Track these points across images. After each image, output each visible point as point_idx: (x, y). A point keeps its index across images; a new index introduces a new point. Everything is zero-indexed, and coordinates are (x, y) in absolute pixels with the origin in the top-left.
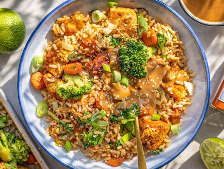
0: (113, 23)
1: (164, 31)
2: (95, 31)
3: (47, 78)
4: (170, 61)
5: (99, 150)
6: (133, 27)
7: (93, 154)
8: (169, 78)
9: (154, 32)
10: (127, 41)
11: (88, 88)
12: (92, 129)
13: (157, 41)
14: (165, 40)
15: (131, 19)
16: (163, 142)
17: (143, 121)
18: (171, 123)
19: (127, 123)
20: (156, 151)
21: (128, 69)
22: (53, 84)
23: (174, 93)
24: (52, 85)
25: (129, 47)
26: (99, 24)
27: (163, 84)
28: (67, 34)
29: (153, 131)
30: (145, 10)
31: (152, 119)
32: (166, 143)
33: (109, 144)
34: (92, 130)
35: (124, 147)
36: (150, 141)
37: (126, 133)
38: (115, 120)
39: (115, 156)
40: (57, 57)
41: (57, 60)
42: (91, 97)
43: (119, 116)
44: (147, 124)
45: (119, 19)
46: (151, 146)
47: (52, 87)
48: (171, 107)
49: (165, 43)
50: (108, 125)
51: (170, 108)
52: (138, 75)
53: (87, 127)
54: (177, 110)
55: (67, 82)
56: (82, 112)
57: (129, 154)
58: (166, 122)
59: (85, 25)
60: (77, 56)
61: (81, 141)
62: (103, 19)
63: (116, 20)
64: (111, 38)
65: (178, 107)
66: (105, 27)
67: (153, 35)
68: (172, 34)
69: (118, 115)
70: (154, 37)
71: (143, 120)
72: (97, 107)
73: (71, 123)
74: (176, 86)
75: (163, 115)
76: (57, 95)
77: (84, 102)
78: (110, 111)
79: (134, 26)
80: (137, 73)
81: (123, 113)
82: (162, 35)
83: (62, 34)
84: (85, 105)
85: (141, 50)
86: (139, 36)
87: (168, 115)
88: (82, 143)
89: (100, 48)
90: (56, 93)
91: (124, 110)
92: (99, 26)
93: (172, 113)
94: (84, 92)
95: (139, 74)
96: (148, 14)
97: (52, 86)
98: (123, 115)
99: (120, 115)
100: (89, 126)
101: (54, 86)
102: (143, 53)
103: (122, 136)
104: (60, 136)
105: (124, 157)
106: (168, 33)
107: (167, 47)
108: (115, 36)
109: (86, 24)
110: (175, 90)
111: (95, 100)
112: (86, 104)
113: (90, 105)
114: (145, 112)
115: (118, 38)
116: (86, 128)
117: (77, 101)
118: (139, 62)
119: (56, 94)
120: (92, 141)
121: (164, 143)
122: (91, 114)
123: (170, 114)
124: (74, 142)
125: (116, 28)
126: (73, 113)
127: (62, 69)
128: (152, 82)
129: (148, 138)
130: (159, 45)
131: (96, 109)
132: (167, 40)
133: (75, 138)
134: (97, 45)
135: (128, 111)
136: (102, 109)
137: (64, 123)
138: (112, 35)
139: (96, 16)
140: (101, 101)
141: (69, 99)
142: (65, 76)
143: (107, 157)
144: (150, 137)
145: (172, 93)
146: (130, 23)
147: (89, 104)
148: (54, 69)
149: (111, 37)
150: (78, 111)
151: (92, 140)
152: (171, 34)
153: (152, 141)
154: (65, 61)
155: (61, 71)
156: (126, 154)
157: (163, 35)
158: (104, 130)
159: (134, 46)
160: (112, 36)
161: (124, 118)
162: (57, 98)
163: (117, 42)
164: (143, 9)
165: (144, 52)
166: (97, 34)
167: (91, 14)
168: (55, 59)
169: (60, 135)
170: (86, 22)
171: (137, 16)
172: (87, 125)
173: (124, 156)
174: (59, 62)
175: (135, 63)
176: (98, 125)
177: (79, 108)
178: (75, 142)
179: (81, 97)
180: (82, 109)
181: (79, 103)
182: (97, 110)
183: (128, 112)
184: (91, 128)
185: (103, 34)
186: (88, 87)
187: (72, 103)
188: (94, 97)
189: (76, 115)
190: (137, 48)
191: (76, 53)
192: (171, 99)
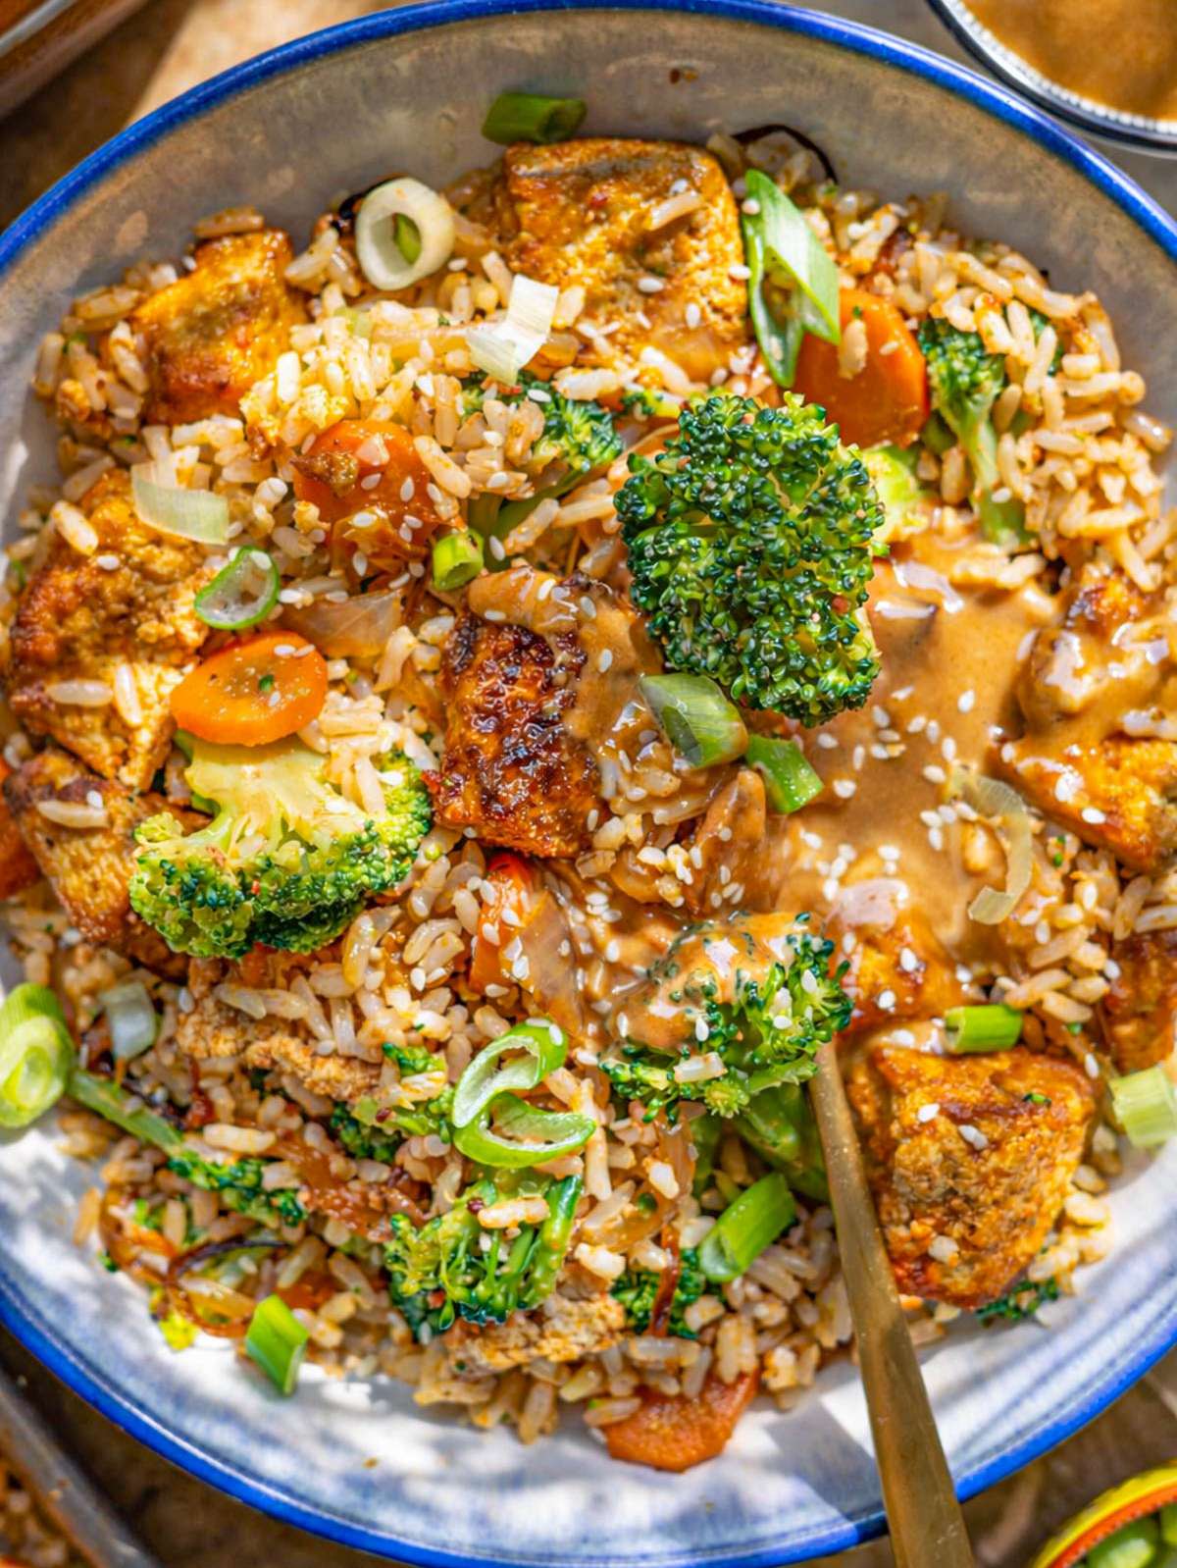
0: (543, 279)
1: (979, 303)
2: (398, 366)
3: (42, 798)
4: (1052, 552)
5: (534, 1351)
6: (717, 298)
7: (492, 1383)
8: (1054, 692)
9: (892, 317)
10: (675, 412)
11: (393, 846)
12: (465, 1185)
13: (928, 391)
14: (996, 377)
15: (693, 232)
16: (1061, 1222)
17: (882, 1067)
18: (1108, 1060)
19: (755, 1101)
20: (1012, 1303)
21: (718, 644)
22: (97, 841)
23: (1110, 813)
24: (92, 851)
25: (708, 457)
26: (426, 296)
27: (1009, 752)
28: (163, 411)
29: (973, 1151)
30: (805, 142)
31: (954, 1046)
32: (1083, 1228)
33: (618, 1288)
34: (459, 1193)
35: (736, 1302)
36: (958, 1229)
37: (743, 1188)
38: (654, 1093)
39: (671, 1388)
40: (102, 613)
41: (107, 637)
42: (425, 921)
43: (687, 1057)
44: (918, 1096)
45: (595, 236)
46: (966, 1270)
47: (86, 867)
48: (1099, 930)
49: (998, 397)
50: (599, 1135)
51: (1092, 940)
52: (809, 692)
53: (418, 1172)
54: (1149, 948)
55: (210, 816)
56: (362, 1054)
57: (782, 1358)
58: (1068, 1057)
59: (311, 319)
60: (270, 586)
61: (377, 1290)
62: (454, 256)
63: (570, 250)
64: (542, 405)
65: (1160, 925)
66: (480, 313)
67: (888, 348)
68: (1046, 320)
69: (674, 1048)
70: (894, 359)
71: (874, 1060)
72: (484, 1000)
73: (282, 1151)
74: (1125, 750)
75: (1040, 1003)
76: (139, 930)
77: (373, 964)
78: (601, 1018)
79: (718, 287)
80: (791, 674)
81: (711, 1024)
82: (965, 335)
83: (127, 412)
84: (381, 994)
85: (814, 473)
86: (769, 373)
87: (1081, 1002)
88: (384, 1300)
89: (459, 500)
90: (132, 918)
91: (718, 996)
92: (430, 315)
93: (1108, 980)
94: (366, 879)
95: (814, 681)
96: (830, 173)
97: (88, 857)
98: (717, 1043)
99: (691, 1039)
100: (438, 1164)
101: (104, 863)
102: (834, 491)
103: (714, 1213)
104: (197, 1267)
105: (742, 1388)
106: (1017, 312)
107: (1017, 437)
108: (571, 382)
109: (317, 312)
110: (1115, 790)
111: (465, 936)
112: (390, 981)
113: (427, 990)
114: (887, 1001)
115: (598, 403)
116: (412, 1182)
117: (314, 966)
118: (802, 580)
119: (127, 926)
120: (472, 1286)
121: (1068, 1230)
122: (439, 1058)
123: (1095, 987)
124: (319, 1299)
125: (577, 320)
126: (288, 1067)
127: (158, 711)
128: (921, 736)
129: (939, 1213)
130: (943, 426)
131: (478, 1016)
132: (1013, 372)
133: (326, 1266)
134: (433, 480)
135: (752, 1003)
136: (532, 1008)
137: (220, 1158)
138: (552, 378)
139: (396, 230)
140: (517, 945)
141: (241, 953)
142: (189, 763)
143: (606, 1395)
144: (956, 1202)
145: (1093, 816)
146: (690, 266)
147: (419, 979)
148: (93, 711)
149: (545, 397)
150: (327, 1045)
151: (469, 1279)
152: (1037, 321)
153: (972, 1228)
154: (177, 635)
155: (154, 724)
156: (762, 1358)
157: (977, 334)
158: (568, 1178)
159: (745, 443)
160: (552, 391)
161: (727, 1065)
162: (142, 958)
163: (594, 433)
164: (782, 137)
165: (843, 488)
166: (426, 385)
167: (352, 218)
168: (89, 630)
169: (194, 1255)
170: (315, 292)
171: (739, 202)
172: (416, 1153)
173: (741, 1376)
174: (123, 649)
175: (774, 587)
176: (512, 1146)
177: (336, 1019)
178: (328, 1299)
179: (340, 931)
180: (358, 1028)
181: (327, 980)
182: (487, 1019)
183: (751, 1014)
184: (454, 1174)
185: (473, 380)
186: (397, 838)
187: (273, 985)
188: (451, 914)
189: (315, 1084)
190: (778, 456)
191: (262, 559)
192: (1095, 867)
